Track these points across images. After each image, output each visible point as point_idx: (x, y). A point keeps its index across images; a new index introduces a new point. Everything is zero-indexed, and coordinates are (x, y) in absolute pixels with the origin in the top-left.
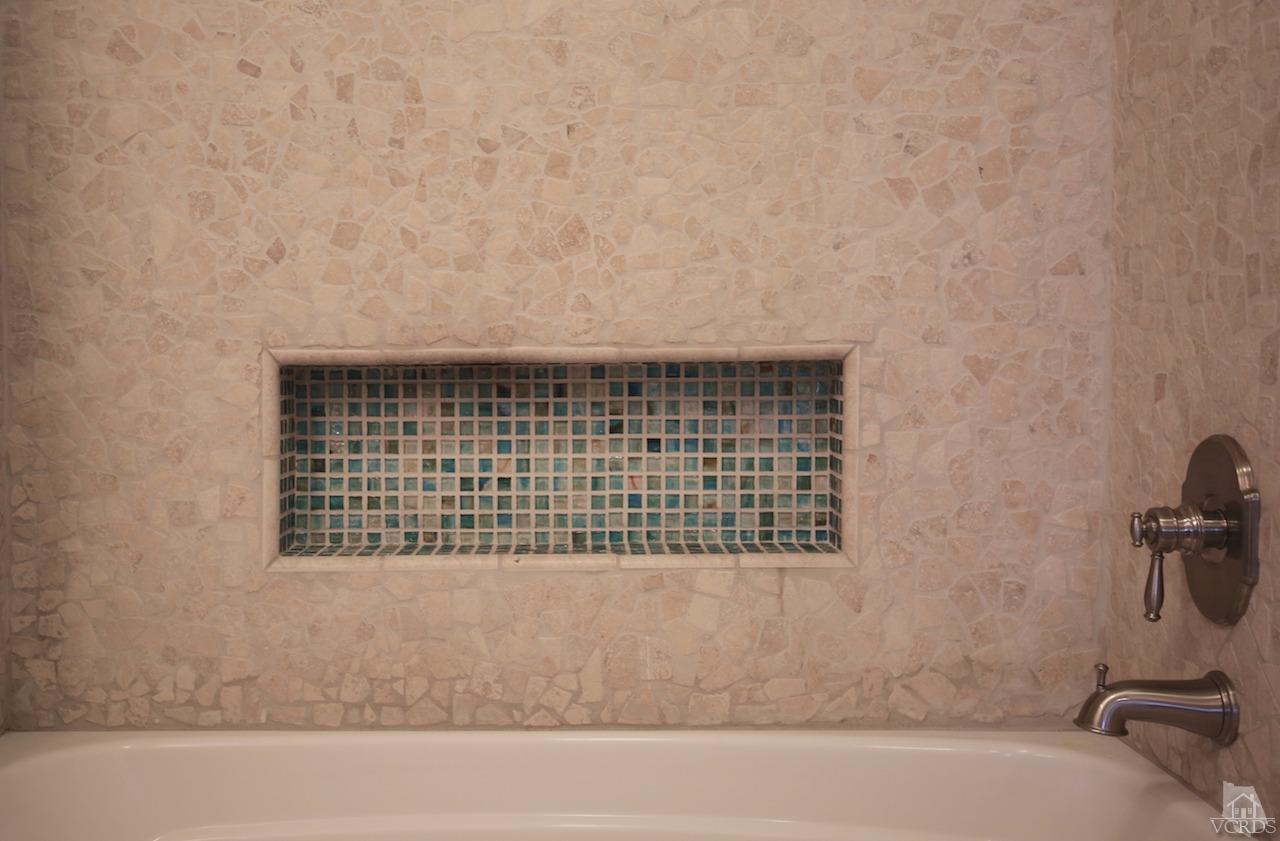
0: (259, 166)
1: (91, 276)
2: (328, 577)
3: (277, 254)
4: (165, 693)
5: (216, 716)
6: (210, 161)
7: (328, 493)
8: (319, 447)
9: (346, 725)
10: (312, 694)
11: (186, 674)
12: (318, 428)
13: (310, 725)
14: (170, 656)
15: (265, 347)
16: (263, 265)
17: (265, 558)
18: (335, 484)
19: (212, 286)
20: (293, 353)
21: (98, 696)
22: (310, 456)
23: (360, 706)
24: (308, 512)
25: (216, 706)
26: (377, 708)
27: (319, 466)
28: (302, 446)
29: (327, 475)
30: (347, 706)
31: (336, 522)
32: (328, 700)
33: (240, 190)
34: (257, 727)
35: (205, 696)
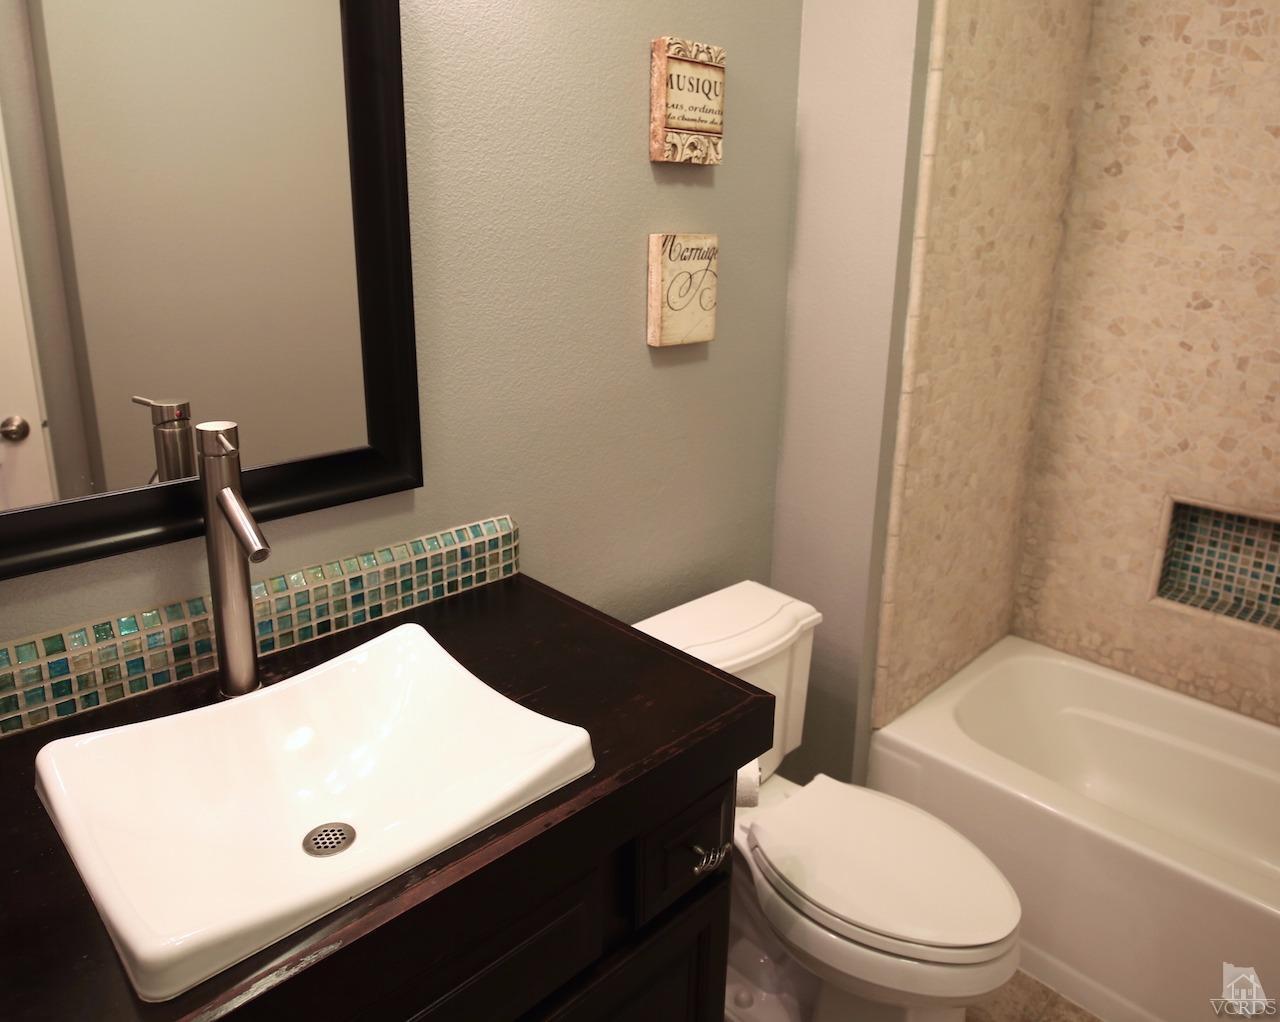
0: (1181, 397)
1: (1081, 439)
2: (1181, 616)
3: (1184, 446)
4: (1085, 642)
5: (1108, 662)
6: (1155, 393)
7: (1192, 563)
8: (1192, 538)
9: (1177, 689)
10: (1161, 668)
11: (1097, 638)
12: (1193, 529)
13: (1157, 682)
14: (1090, 627)
15: (1168, 492)
16: (1175, 451)
17: (1148, 596)
18: (1198, 559)
19: (1144, 456)
20: (1183, 498)
21: (1052, 633)
22: (1185, 542)
23: (1187, 684)
24: (1178, 570)
25: (1110, 656)
26: (1197, 688)
27: (1189, 548)
28: (1181, 536)
29: (1193, 554)
30: (1180, 681)
31: (1194, 579)
32: (1170, 674)
33: (1169, 410)
34: (1129, 673)
35: (1105, 650)
